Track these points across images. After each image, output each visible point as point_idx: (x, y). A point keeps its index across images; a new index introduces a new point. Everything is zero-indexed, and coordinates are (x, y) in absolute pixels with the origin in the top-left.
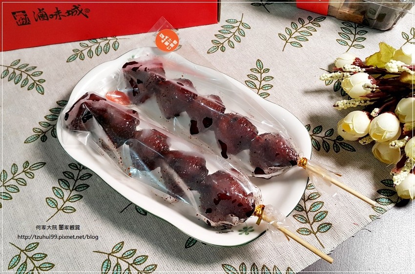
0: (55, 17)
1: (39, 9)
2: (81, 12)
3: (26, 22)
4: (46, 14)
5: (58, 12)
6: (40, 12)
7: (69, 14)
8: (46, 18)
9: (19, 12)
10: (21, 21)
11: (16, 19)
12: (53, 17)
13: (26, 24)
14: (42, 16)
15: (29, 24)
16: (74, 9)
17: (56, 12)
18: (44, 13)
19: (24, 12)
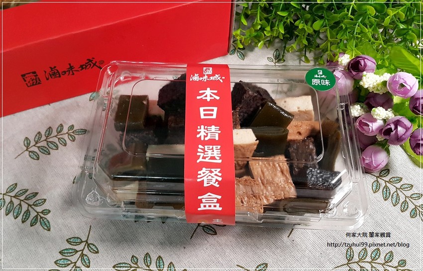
0: (67, 73)
1: (51, 68)
2: (94, 65)
3: (37, 82)
4: (58, 72)
5: (71, 67)
6: (52, 70)
7: (83, 69)
8: (58, 76)
9: (30, 73)
10: (31, 82)
11: (25, 81)
12: (65, 73)
13: (36, 84)
14: (54, 74)
15: (39, 83)
16: (87, 63)
17: (69, 68)
18: (56, 71)
19: (34, 73)
